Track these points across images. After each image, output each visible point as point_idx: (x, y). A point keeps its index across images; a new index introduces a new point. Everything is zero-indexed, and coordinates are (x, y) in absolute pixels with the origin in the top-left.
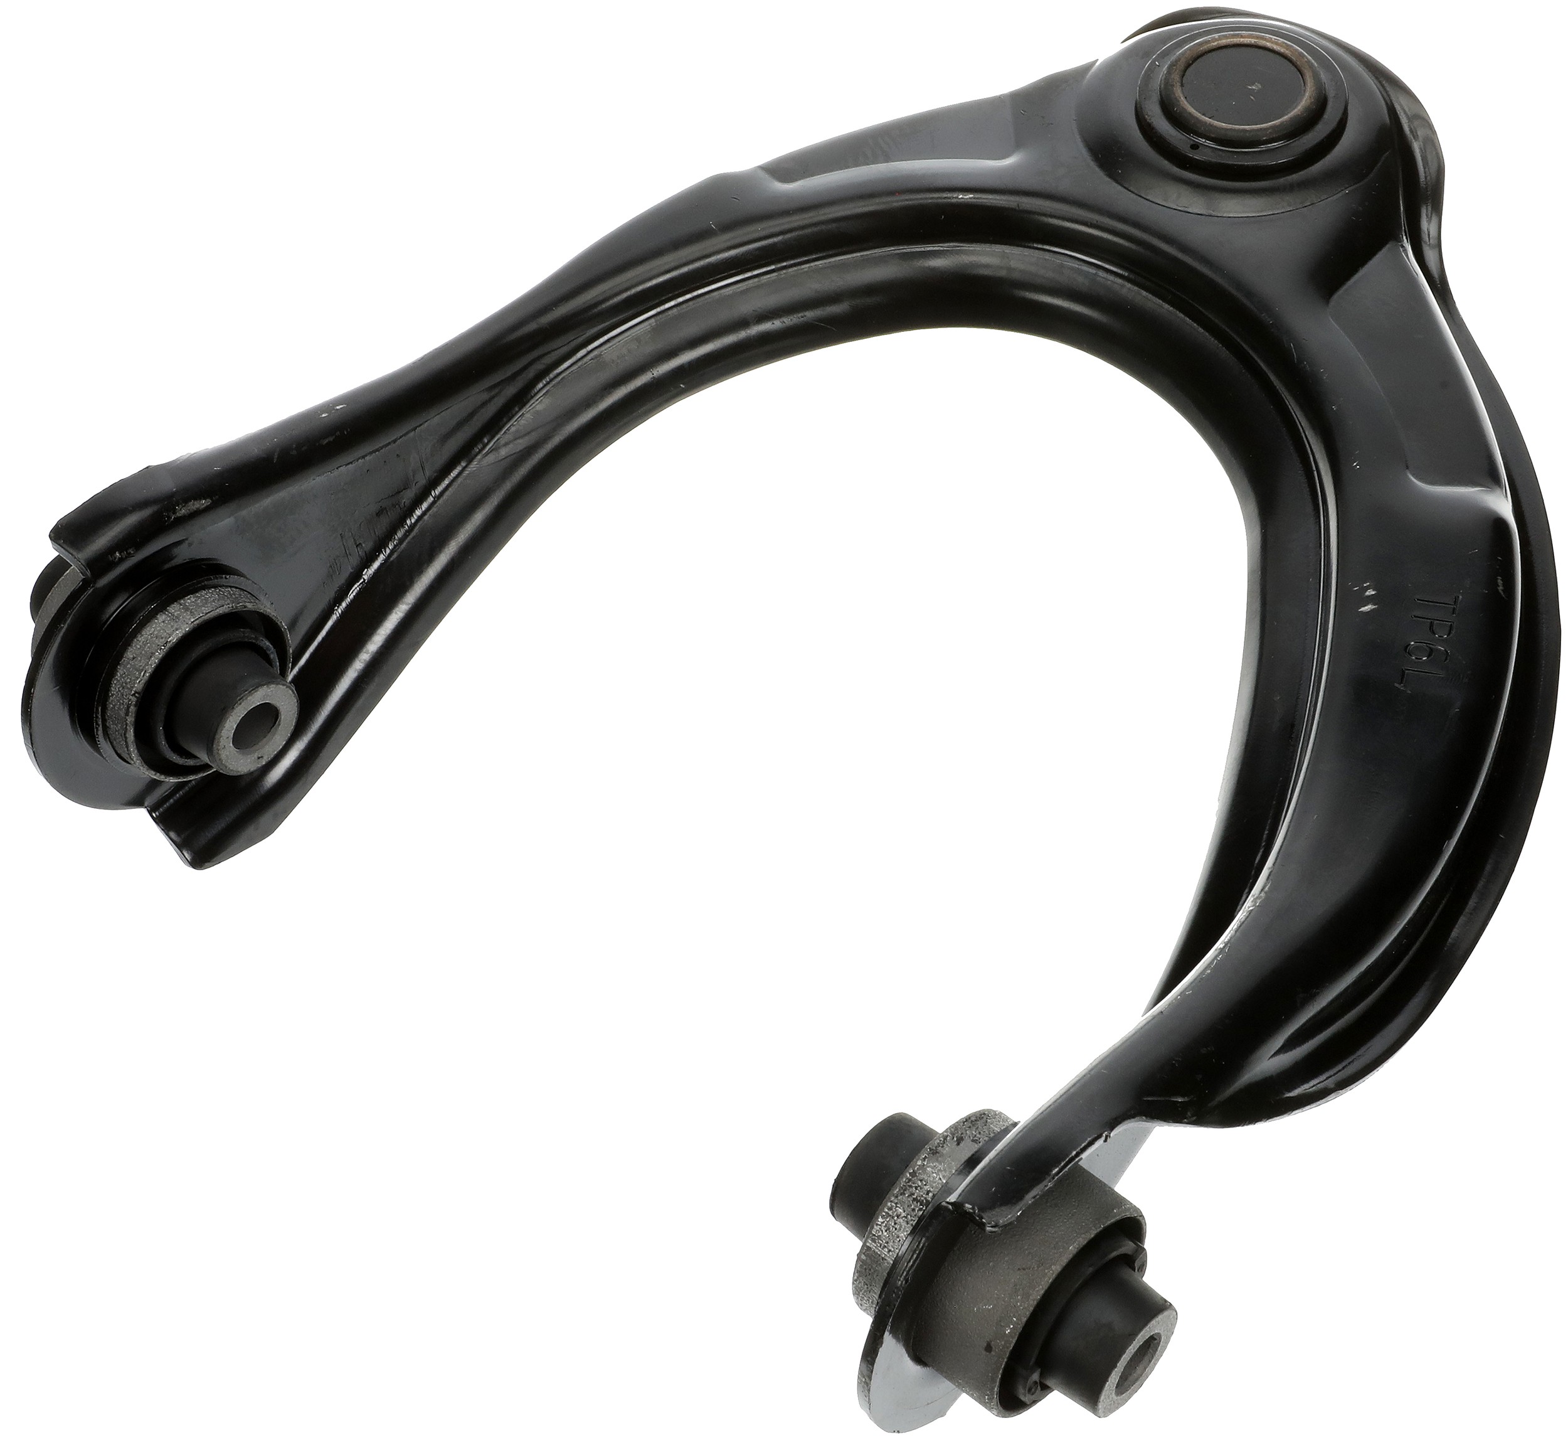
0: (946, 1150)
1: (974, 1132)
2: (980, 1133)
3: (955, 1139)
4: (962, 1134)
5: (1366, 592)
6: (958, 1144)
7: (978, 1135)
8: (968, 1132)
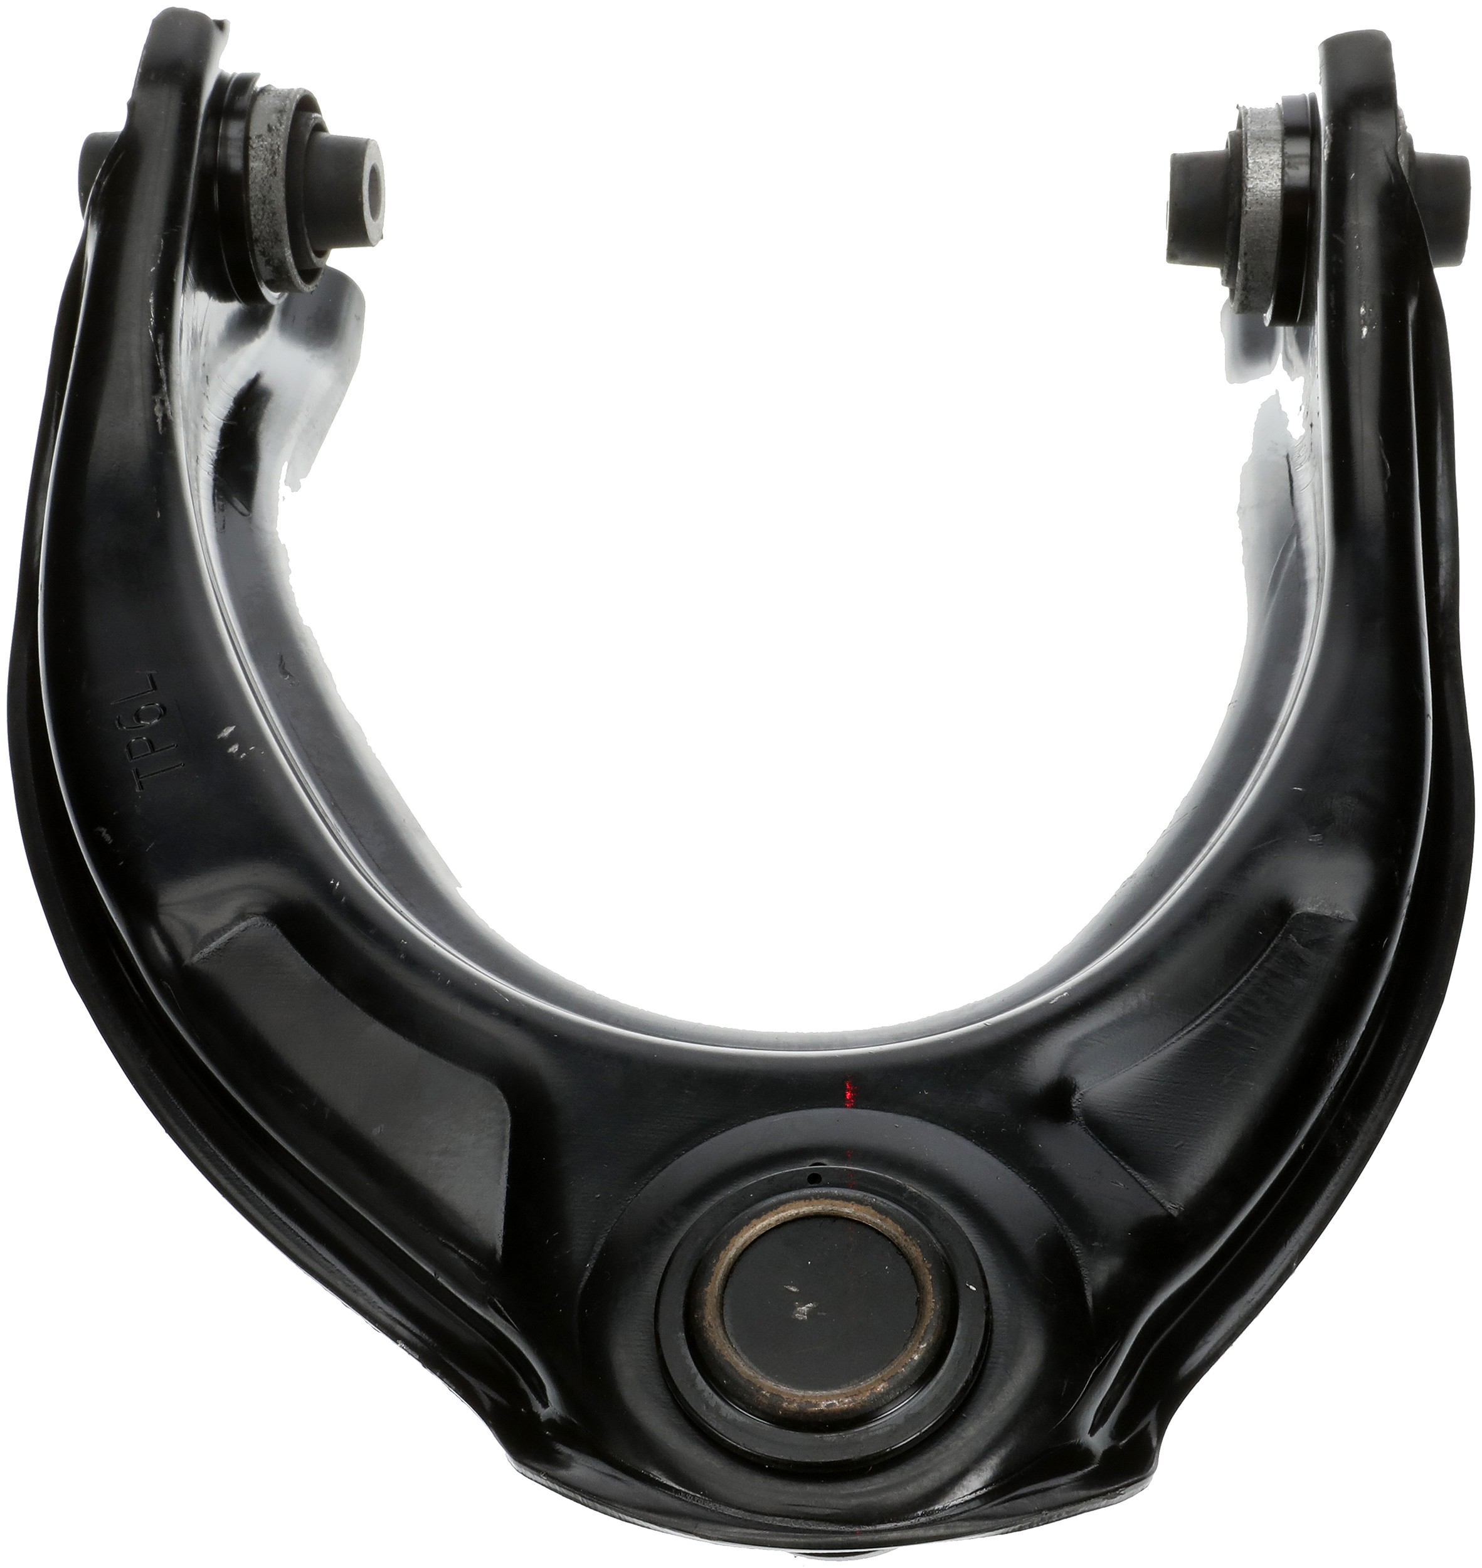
0: (274, 116)
1: (266, 143)
2: (262, 146)
3: (274, 127)
4: (272, 135)
5: (239, 747)
6: (269, 126)
7: (261, 143)
8: (270, 140)
